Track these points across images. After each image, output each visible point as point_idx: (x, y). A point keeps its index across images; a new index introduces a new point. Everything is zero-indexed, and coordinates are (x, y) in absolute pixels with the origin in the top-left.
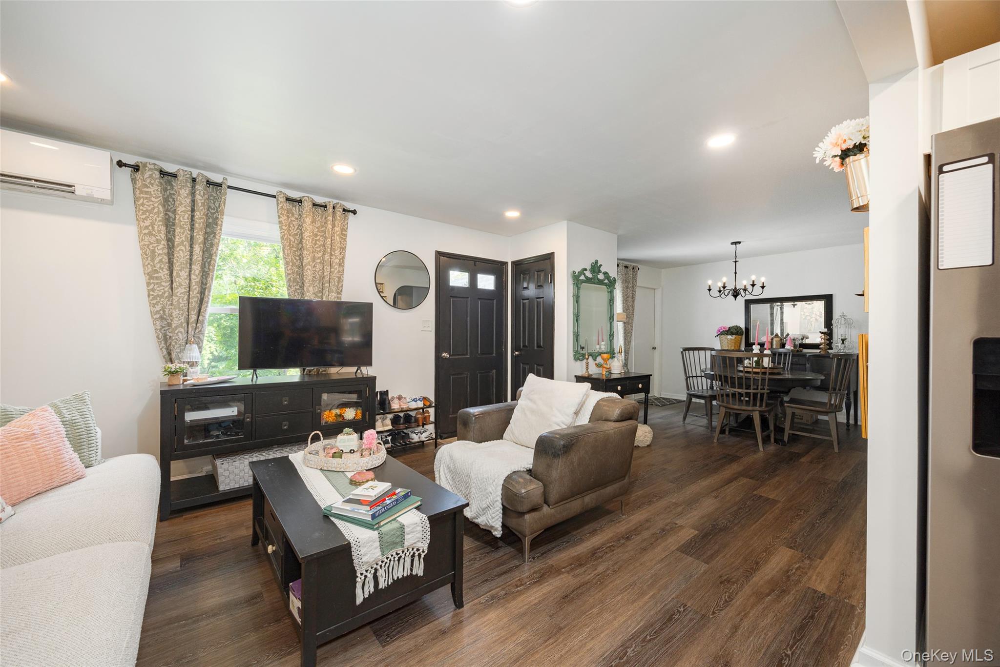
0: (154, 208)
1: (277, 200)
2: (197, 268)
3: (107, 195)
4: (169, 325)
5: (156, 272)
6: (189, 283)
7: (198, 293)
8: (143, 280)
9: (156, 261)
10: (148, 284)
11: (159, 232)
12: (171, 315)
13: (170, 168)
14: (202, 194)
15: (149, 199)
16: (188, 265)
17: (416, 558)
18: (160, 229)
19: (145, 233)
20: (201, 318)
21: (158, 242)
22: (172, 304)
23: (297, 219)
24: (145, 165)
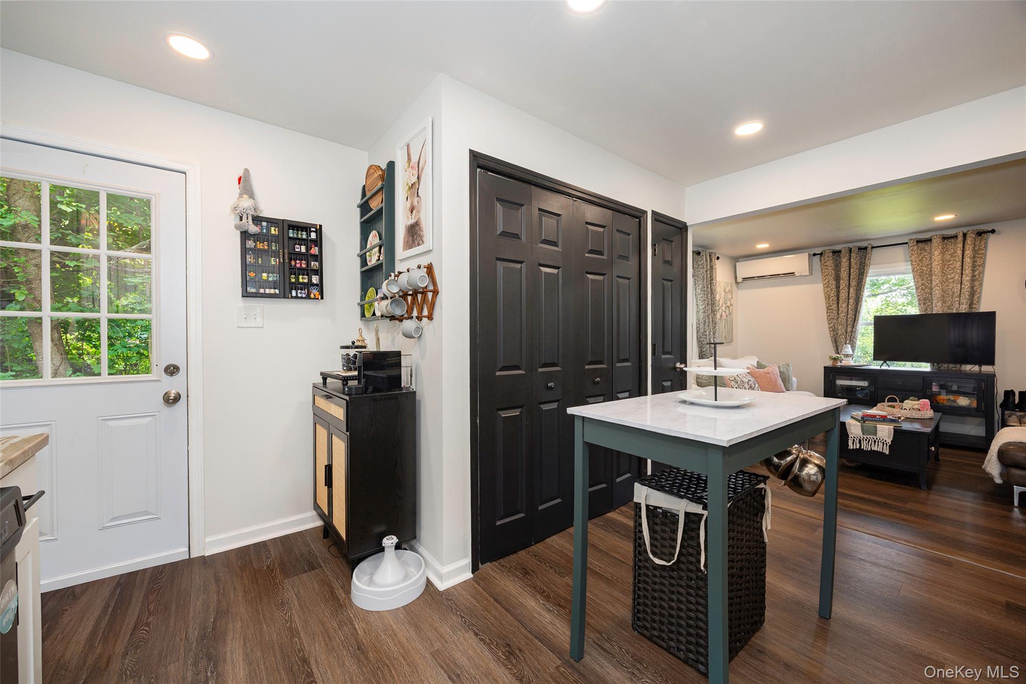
0: (829, 273)
1: (909, 245)
2: (851, 301)
3: (807, 273)
4: (837, 334)
5: (831, 306)
6: (848, 310)
7: (852, 315)
8: (825, 310)
9: (831, 300)
10: (827, 313)
11: (832, 285)
12: (837, 329)
13: (838, 248)
14: (855, 258)
15: (827, 269)
16: (847, 300)
17: (885, 445)
18: (833, 283)
19: (826, 286)
20: (854, 329)
21: (831, 290)
22: (838, 323)
23: (928, 253)
24: (825, 251)
